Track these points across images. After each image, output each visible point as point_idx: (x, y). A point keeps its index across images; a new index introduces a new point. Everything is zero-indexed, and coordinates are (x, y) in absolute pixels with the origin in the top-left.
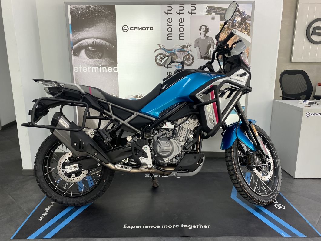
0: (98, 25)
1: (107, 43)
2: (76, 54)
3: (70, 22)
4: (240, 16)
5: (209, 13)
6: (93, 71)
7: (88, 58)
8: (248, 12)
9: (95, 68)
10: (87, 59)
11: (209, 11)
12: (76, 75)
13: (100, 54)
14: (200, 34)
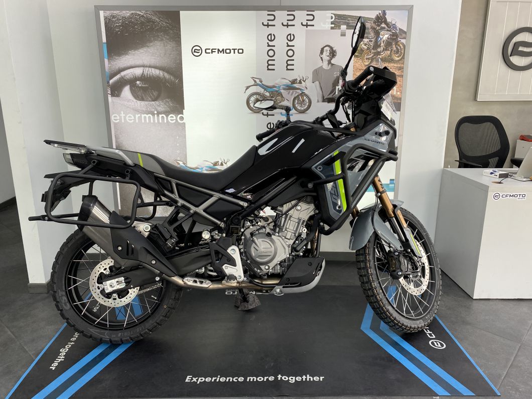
0: (152, 46)
1: (167, 76)
2: (115, 93)
3: (104, 40)
4: (388, 30)
5: (336, 25)
6: (143, 121)
7: (135, 100)
8: (401, 25)
9: (147, 116)
10: (133, 101)
11: (337, 22)
12: (115, 128)
13: (155, 94)
14: (322, 60)
